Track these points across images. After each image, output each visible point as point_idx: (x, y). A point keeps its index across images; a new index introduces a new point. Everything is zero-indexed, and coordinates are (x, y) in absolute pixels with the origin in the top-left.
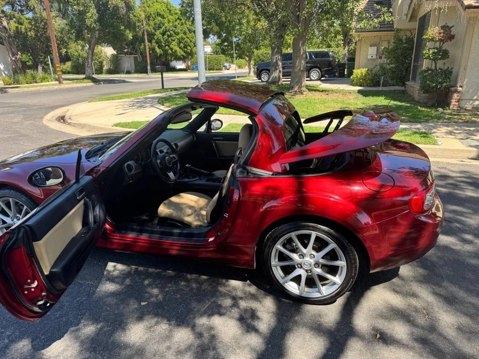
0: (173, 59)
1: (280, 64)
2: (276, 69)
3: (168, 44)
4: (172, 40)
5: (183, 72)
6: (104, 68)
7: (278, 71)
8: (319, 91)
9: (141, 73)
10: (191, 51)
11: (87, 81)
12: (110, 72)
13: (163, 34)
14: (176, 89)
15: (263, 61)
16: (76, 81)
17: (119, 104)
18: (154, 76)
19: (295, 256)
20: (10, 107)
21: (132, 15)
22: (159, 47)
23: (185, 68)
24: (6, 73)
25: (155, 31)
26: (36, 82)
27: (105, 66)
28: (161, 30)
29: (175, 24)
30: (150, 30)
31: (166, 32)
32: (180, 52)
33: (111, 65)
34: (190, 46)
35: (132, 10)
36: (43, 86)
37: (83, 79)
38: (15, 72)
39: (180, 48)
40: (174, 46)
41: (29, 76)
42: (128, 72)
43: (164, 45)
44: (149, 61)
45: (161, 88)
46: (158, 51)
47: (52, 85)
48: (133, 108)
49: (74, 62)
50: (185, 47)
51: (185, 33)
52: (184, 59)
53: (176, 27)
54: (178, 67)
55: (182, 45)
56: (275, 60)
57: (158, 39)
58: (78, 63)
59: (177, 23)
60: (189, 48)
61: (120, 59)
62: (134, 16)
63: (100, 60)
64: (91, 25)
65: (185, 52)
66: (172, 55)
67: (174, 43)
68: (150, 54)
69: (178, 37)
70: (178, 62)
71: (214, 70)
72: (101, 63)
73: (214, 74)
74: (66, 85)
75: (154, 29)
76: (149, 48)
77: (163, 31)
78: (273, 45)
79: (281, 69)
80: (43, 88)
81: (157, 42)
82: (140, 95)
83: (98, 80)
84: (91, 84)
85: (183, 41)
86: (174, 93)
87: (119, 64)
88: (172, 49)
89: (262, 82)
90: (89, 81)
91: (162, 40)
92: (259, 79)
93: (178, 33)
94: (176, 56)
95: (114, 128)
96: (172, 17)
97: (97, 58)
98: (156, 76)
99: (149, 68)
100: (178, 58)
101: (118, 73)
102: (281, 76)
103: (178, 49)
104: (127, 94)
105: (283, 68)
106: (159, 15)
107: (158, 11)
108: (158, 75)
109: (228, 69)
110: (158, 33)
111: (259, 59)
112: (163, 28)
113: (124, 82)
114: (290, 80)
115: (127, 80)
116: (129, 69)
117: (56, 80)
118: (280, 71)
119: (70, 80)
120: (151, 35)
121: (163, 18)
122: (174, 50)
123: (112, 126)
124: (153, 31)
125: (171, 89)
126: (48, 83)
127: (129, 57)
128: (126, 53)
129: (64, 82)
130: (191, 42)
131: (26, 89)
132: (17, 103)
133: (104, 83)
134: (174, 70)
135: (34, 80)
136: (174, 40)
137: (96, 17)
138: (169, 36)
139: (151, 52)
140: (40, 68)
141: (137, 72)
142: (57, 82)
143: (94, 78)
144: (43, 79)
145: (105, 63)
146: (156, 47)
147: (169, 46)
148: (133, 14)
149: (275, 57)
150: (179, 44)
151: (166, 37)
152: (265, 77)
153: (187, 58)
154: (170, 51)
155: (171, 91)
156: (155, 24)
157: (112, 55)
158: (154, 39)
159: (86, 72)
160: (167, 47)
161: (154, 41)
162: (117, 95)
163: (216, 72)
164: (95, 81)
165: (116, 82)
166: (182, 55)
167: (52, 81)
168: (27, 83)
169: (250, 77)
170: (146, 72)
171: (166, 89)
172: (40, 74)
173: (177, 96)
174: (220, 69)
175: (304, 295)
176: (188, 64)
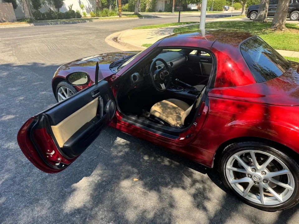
0: (189, 3)
1: (267, 6)
2: (264, 10)
5: (195, 11)
6: (147, 8)
7: (265, 11)
8: (296, 28)
9: (168, 12)
11: (135, 16)
12: (150, 11)
14: (187, 23)
15: (254, 4)
16: (129, 16)
17: (150, 31)
18: (175, 14)
20: (91, 30)
23: (197, 9)
24: (93, 9)
26: (107, 16)
27: (147, 7)
33: (151, 6)
36: (110, 18)
37: (133, 15)
38: (97, 9)
41: (104, 12)
42: (160, 11)
44: (174, 4)
45: (178, 22)
47: (115, 18)
48: (157, 34)
49: (130, 4)
52: (196, 3)
54: (192, 8)
56: (263, 3)
58: (132, 4)
61: (156, 3)
63: (145, 3)
70: (192, 4)
71: (216, 11)
72: (145, 4)
73: (216, 13)
74: (124, 18)
80: (111, 19)
82: (163, 26)
83: (141, 16)
84: (137, 18)
86: (187, 25)
87: (155, 6)
89: (251, 19)
90: (137, 16)
92: (248, 18)
94: (192, 0)
95: (143, 47)
97: (143, 1)
99: (173, 8)
100: (193, 2)
101: (154, 12)
102: (266, 16)
104: (156, 25)
105: (269, 10)
108: (177, 13)
109: (227, 10)
111: (251, 3)
113: (157, 17)
114: (273, 19)
115: (158, 16)
116: (161, 9)
117: (118, 15)
118: (266, 11)
119: (126, 15)
123: (142, 46)
125: (184, 23)
126: (114, 17)
127: (162, 1)
129: (122, 16)
131: (102, 20)
132: (94, 28)
133: (145, 18)
134: (190, 10)
135: (107, 15)
140: (110, 7)
141: (166, 11)
142: (118, 16)
143: (139, 14)
144: (112, 14)
145: (147, 4)
152: (253, 16)
155: (184, 24)
159: (135, 11)
162: (150, 26)
163: (218, 12)
164: (140, 16)
165: (152, 17)
167: (116, 15)
168: (103, 17)
169: (242, 16)
170: (171, 12)
171: (181, 23)
172: (110, 11)
173: (187, 28)
174: (221, 10)
175: (247, 198)
176: (199, 6)
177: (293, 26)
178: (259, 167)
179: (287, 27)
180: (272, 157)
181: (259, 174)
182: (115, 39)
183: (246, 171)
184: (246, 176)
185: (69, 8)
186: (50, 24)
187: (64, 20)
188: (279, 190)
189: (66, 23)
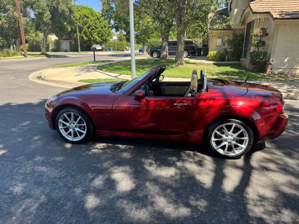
0: (94, 43)
1: (167, 47)
2: (165, 51)
3: (91, 34)
4: (93, 32)
5: (100, 51)
9: (74, 51)
10: (106, 38)
11: (42, 56)
12: (53, 50)
13: (88, 28)
14: (103, 62)
15: (153, 46)
16: (35, 56)
17: (73, 69)
18: (82, 53)
19: (224, 136)
20: (3, 70)
21: (72, 16)
22: (85, 36)
23: (101, 49)
25: (83, 26)
26: (9, 56)
27: (51, 47)
28: (87, 26)
29: (95, 22)
30: (80, 25)
31: (90, 27)
32: (99, 39)
33: (54, 46)
34: (105, 36)
35: (73, 13)
36: (15, 58)
37: (40, 54)
39: (99, 37)
40: (95, 35)
41: (5, 52)
42: (66, 51)
43: (88, 35)
44: (79, 44)
45: (94, 60)
46: (85, 38)
47: (19, 58)
48: (83, 72)
49: (30, 44)
50: (102, 36)
51: (102, 28)
52: (100, 43)
53: (96, 24)
54: (97, 48)
55: (100, 35)
56: (164, 45)
57: (85, 31)
58: (33, 44)
59: (97, 22)
60: (104, 37)
61: (60, 43)
62: (74, 17)
63: (47, 43)
64: (46, 21)
65: (102, 39)
66: (93, 41)
67: (95, 34)
68: (80, 40)
69: (98, 30)
70: (97, 45)
71: (119, 51)
73: (120, 53)
74: (30, 58)
75: (82, 25)
76: (80, 36)
77: (88, 26)
78: (163, 37)
79: (168, 51)
80: (16, 59)
81: (84, 33)
82: (83, 64)
83: (50, 55)
84: (45, 58)
85: (100, 33)
86: (104, 64)
87: (60, 46)
88: (94, 37)
89: (154, 58)
90: (45, 56)
91: (87, 32)
92: (152, 57)
93: (98, 28)
94: (96, 41)
96: (93, 18)
98: (84, 53)
99: (79, 48)
100: (97, 43)
101: (59, 51)
102: (168, 55)
103: (97, 37)
106: (86, 16)
107: (85, 13)
109: (128, 50)
110: (85, 27)
111: (150, 45)
112: (88, 24)
113: (65, 57)
114: (175, 57)
115: (67, 56)
116: (66, 49)
119: (31, 55)
120: (81, 28)
121: (88, 18)
122: (95, 38)
123: (78, 82)
124: (82, 26)
126: (17, 57)
127: (66, 42)
128: (65, 39)
129: (28, 56)
130: (105, 33)
131: (5, 61)
132: (5, 68)
133: (53, 57)
135: (8, 55)
136: (95, 32)
137: (50, 16)
138: (91, 30)
139: (81, 39)
140: (12, 47)
141: (71, 51)
142: (23, 56)
143: (47, 54)
144: (14, 54)
145: (50, 45)
146: (84, 36)
147: (92, 36)
149: (164, 43)
150: (98, 34)
151: (90, 30)
152: (155, 55)
153: (103, 43)
154: (92, 38)
155: (101, 62)
156: (83, 22)
157: (55, 40)
158: (83, 31)
159: (42, 51)
160: (90, 36)
161: (83, 32)
164: (48, 56)
165: (61, 57)
166: (100, 41)
167: (19, 55)
168: (4, 57)
169: (144, 55)
170: (78, 51)
171: (97, 61)
172: (12, 51)
173: (108, 65)
174: (123, 50)
175: (227, 155)
176: (103, 47)
177: (188, 62)
178: (229, 133)
179: (186, 63)
180: (234, 125)
181: (229, 137)
182: (39, 78)
183: (223, 138)
184: (223, 142)
188: (241, 142)
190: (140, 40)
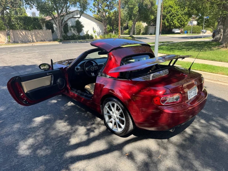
0: (173, 28)
3: (172, 20)
4: (174, 18)
5: (178, 34)
6: (141, 32)
7: (220, 34)
10: (184, 24)
13: (170, 16)
16: (126, 37)
18: (162, 36)
22: (167, 22)
23: (180, 32)
24: (102, 34)
25: (167, 15)
28: (170, 14)
29: (177, 10)
30: (164, 14)
31: (172, 15)
32: (177, 24)
33: (144, 31)
34: (184, 21)
35: (154, 6)
37: (129, 37)
38: (105, 33)
39: (178, 22)
40: (175, 22)
41: (109, 35)
42: (151, 34)
43: (170, 21)
44: (161, 29)
46: (167, 24)
49: (129, 30)
50: (181, 22)
51: (182, 15)
52: (179, 28)
53: (178, 12)
54: (176, 32)
55: (179, 21)
56: (219, 29)
57: (167, 18)
59: (179, 10)
60: (183, 22)
62: (154, 8)
63: (140, 28)
64: (135, 13)
65: (180, 24)
66: (173, 26)
67: (175, 20)
68: (162, 25)
69: (178, 17)
70: (176, 29)
71: (196, 33)
72: (140, 30)
75: (166, 13)
76: (162, 23)
77: (171, 14)
78: (219, 20)
81: (167, 20)
83: (134, 37)
85: (180, 19)
87: (148, 30)
88: (173, 23)
91: (170, 19)
93: (178, 15)
94: (175, 26)
96: (177, 7)
97: (139, 28)
98: (163, 36)
100: (176, 28)
101: (146, 34)
103: (177, 23)
106: (170, 6)
107: (170, 4)
110: (168, 15)
112: (171, 13)
113: (146, 38)
115: (148, 38)
120: (164, 16)
121: (172, 7)
122: (174, 24)
124: (166, 14)
127: (153, 27)
128: (151, 25)
130: (184, 19)
134: (174, 33)
135: (110, 37)
136: (176, 19)
137: (137, 10)
138: (173, 17)
139: (163, 25)
145: (142, 30)
146: (166, 22)
147: (172, 21)
148: (154, 7)
149: (219, 27)
150: (178, 20)
151: (172, 17)
153: (181, 27)
154: (173, 24)
156: (167, 11)
157: (146, 26)
158: (166, 18)
159: (130, 34)
160: (171, 22)
161: (166, 19)
165: (142, 38)
166: (178, 26)
174: (200, 33)
176: (182, 30)
185: (86, 32)
186: (72, 43)
187: (81, 40)
189: (82, 42)
190: (210, 24)
